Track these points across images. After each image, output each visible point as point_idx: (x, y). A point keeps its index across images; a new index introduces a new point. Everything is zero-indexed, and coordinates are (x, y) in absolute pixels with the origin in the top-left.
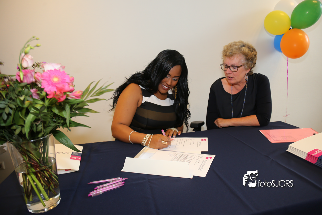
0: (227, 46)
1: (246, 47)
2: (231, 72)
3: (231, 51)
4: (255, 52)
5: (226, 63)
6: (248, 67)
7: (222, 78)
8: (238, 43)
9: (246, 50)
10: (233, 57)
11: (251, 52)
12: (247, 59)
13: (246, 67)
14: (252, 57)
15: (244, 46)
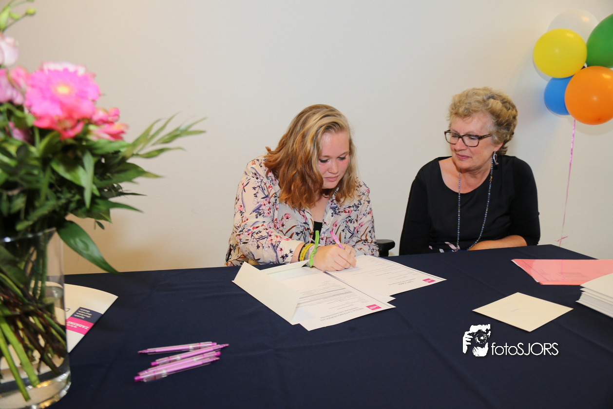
0: (460, 96)
1: (498, 100)
2: (464, 148)
3: (467, 107)
4: (514, 111)
5: (456, 130)
6: (499, 138)
8: (481, 92)
9: (497, 105)
10: (471, 118)
11: (506, 110)
12: (499, 124)
13: (496, 138)
14: (508, 120)
15: (493, 97)
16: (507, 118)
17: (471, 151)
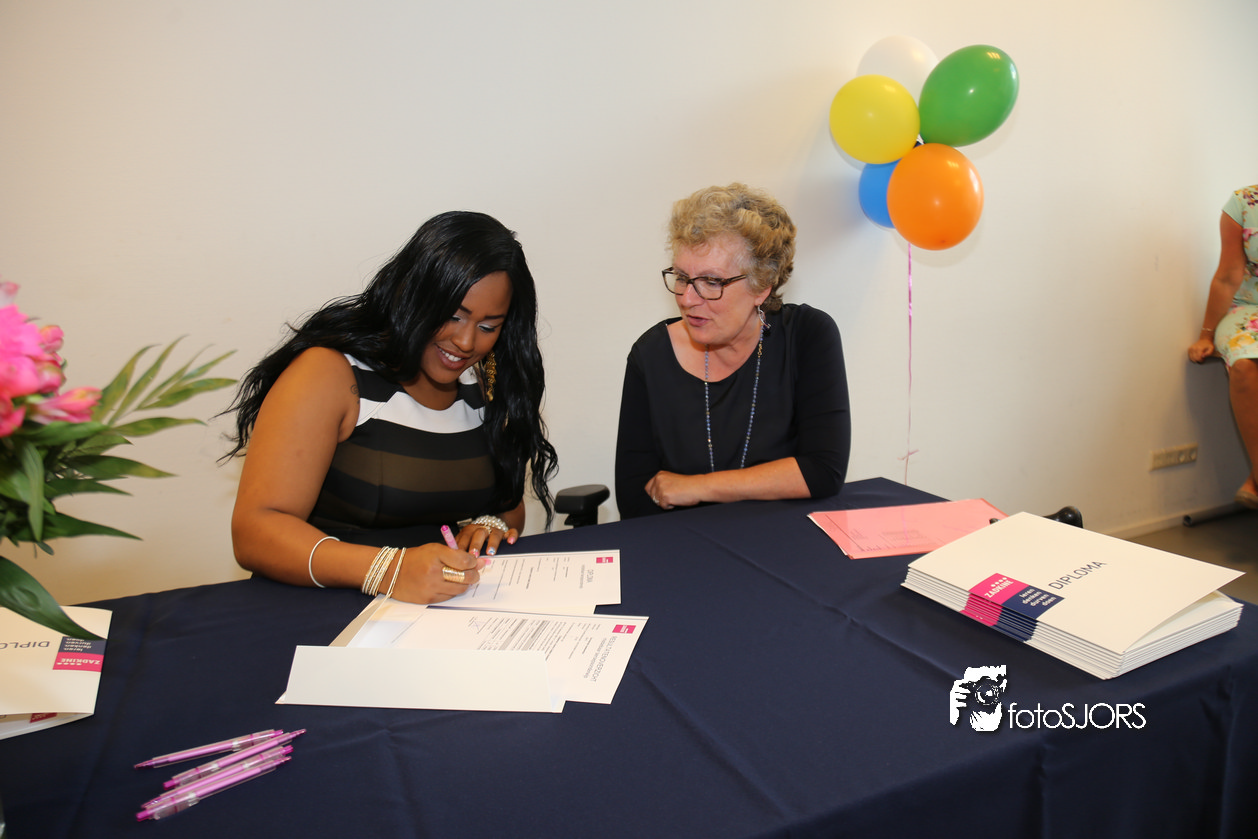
0: (686, 203)
1: (755, 209)
2: (699, 301)
3: (698, 224)
4: (787, 230)
5: (682, 267)
6: (761, 282)
7: (671, 321)
8: (724, 195)
9: (752, 220)
10: (707, 246)
11: (770, 229)
12: (759, 255)
13: (755, 282)
14: (774, 247)
15: (746, 204)
16: (771, 244)
17: (710, 307)
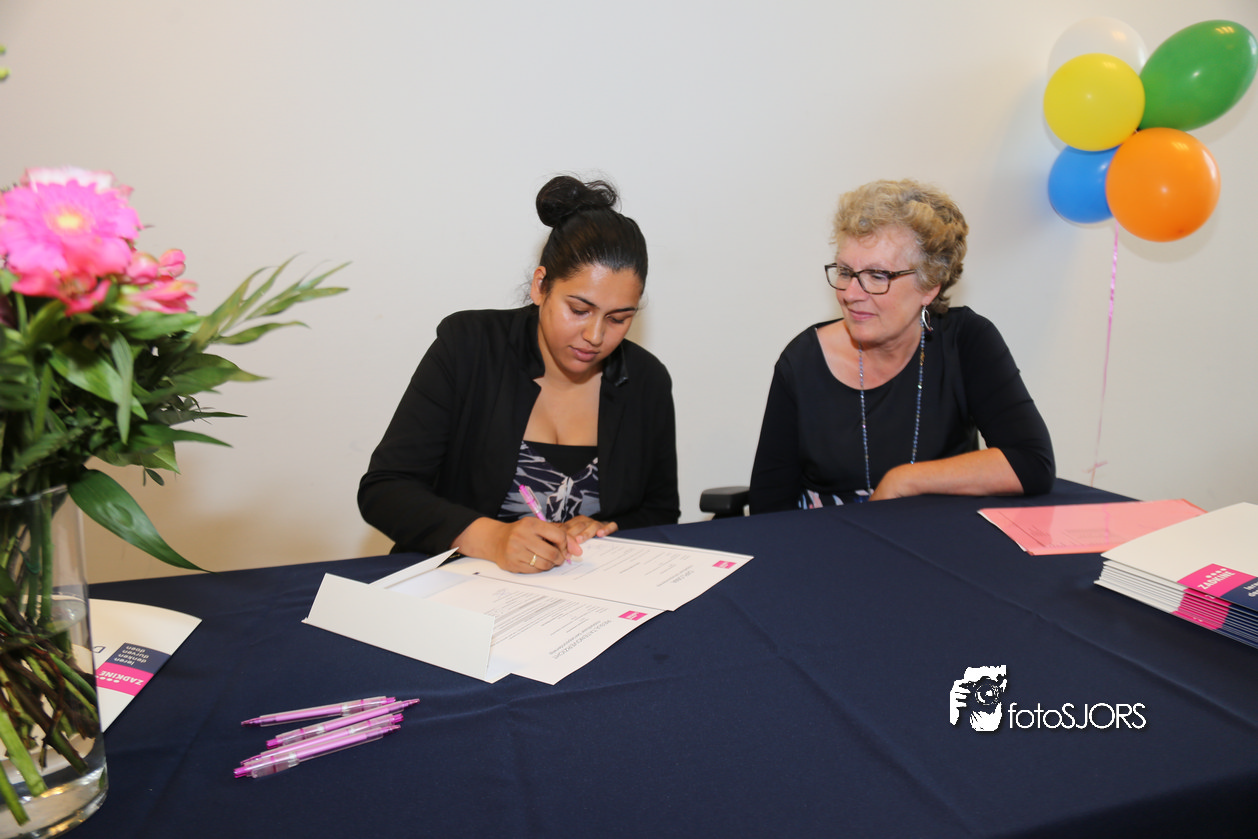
0: (853, 196)
1: (926, 202)
2: (862, 297)
4: (960, 226)
5: (848, 262)
6: (930, 277)
7: (823, 325)
9: (924, 212)
10: (874, 238)
11: (942, 223)
13: (924, 278)
14: (946, 241)
16: (944, 238)
